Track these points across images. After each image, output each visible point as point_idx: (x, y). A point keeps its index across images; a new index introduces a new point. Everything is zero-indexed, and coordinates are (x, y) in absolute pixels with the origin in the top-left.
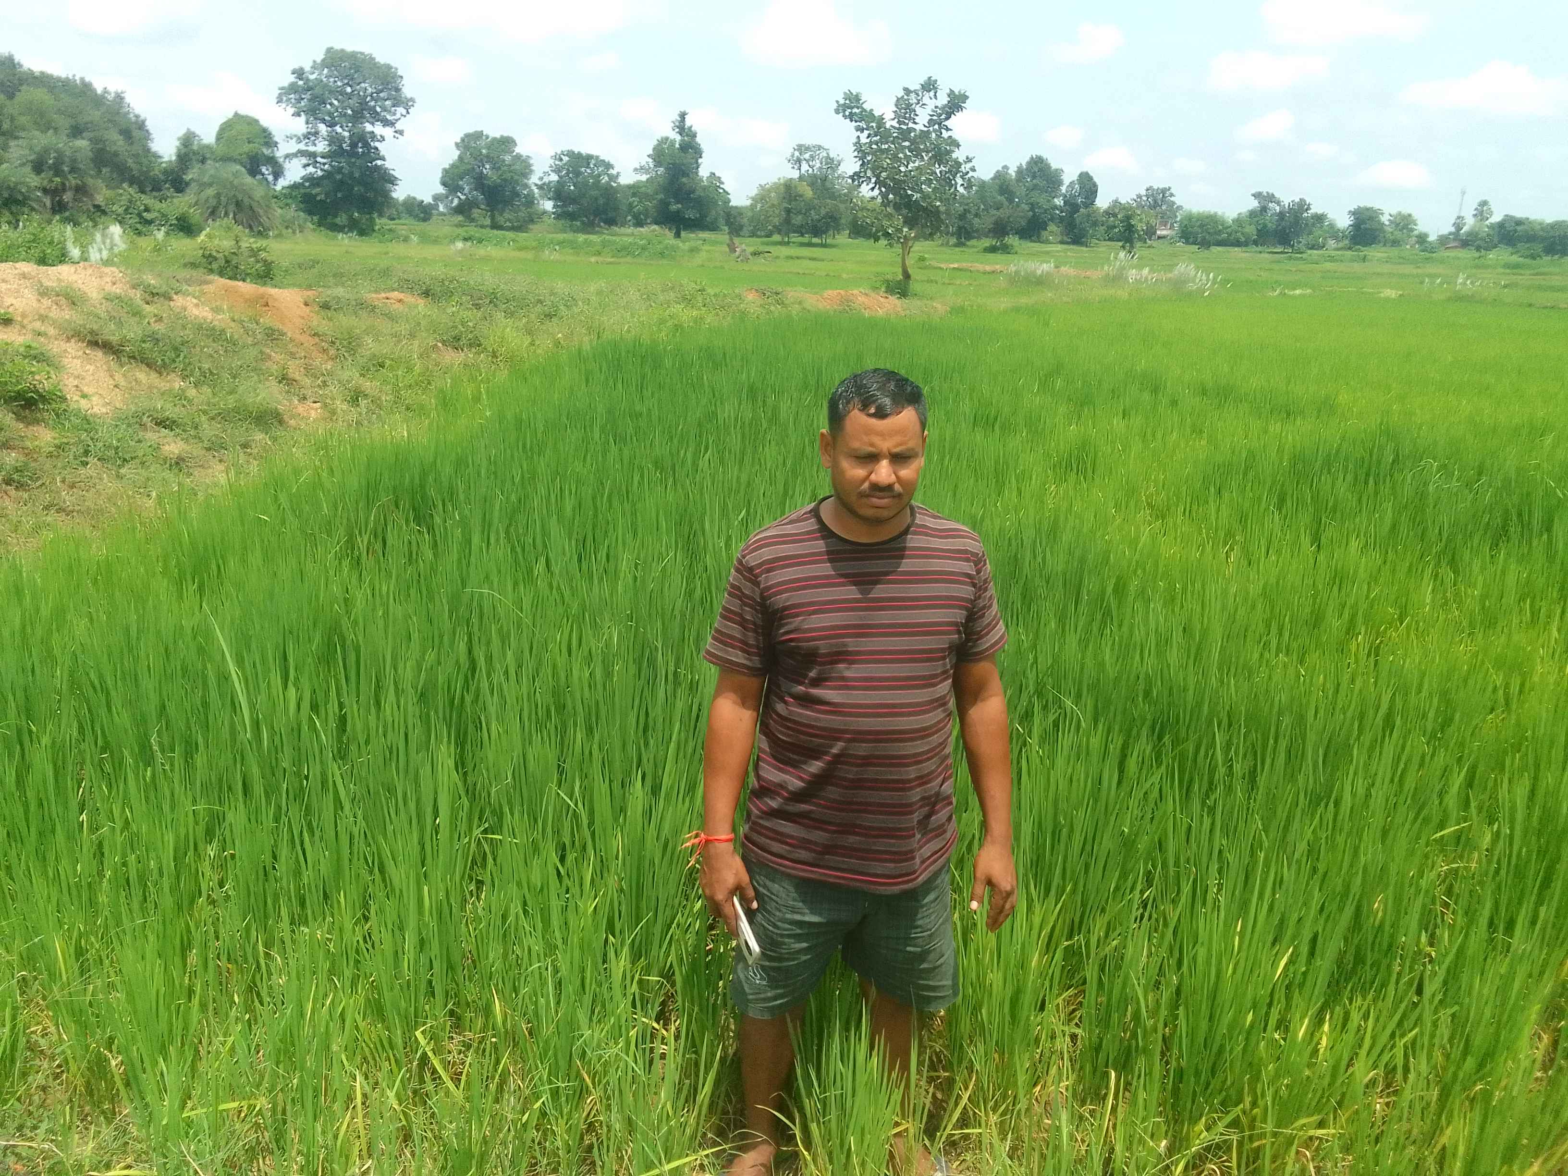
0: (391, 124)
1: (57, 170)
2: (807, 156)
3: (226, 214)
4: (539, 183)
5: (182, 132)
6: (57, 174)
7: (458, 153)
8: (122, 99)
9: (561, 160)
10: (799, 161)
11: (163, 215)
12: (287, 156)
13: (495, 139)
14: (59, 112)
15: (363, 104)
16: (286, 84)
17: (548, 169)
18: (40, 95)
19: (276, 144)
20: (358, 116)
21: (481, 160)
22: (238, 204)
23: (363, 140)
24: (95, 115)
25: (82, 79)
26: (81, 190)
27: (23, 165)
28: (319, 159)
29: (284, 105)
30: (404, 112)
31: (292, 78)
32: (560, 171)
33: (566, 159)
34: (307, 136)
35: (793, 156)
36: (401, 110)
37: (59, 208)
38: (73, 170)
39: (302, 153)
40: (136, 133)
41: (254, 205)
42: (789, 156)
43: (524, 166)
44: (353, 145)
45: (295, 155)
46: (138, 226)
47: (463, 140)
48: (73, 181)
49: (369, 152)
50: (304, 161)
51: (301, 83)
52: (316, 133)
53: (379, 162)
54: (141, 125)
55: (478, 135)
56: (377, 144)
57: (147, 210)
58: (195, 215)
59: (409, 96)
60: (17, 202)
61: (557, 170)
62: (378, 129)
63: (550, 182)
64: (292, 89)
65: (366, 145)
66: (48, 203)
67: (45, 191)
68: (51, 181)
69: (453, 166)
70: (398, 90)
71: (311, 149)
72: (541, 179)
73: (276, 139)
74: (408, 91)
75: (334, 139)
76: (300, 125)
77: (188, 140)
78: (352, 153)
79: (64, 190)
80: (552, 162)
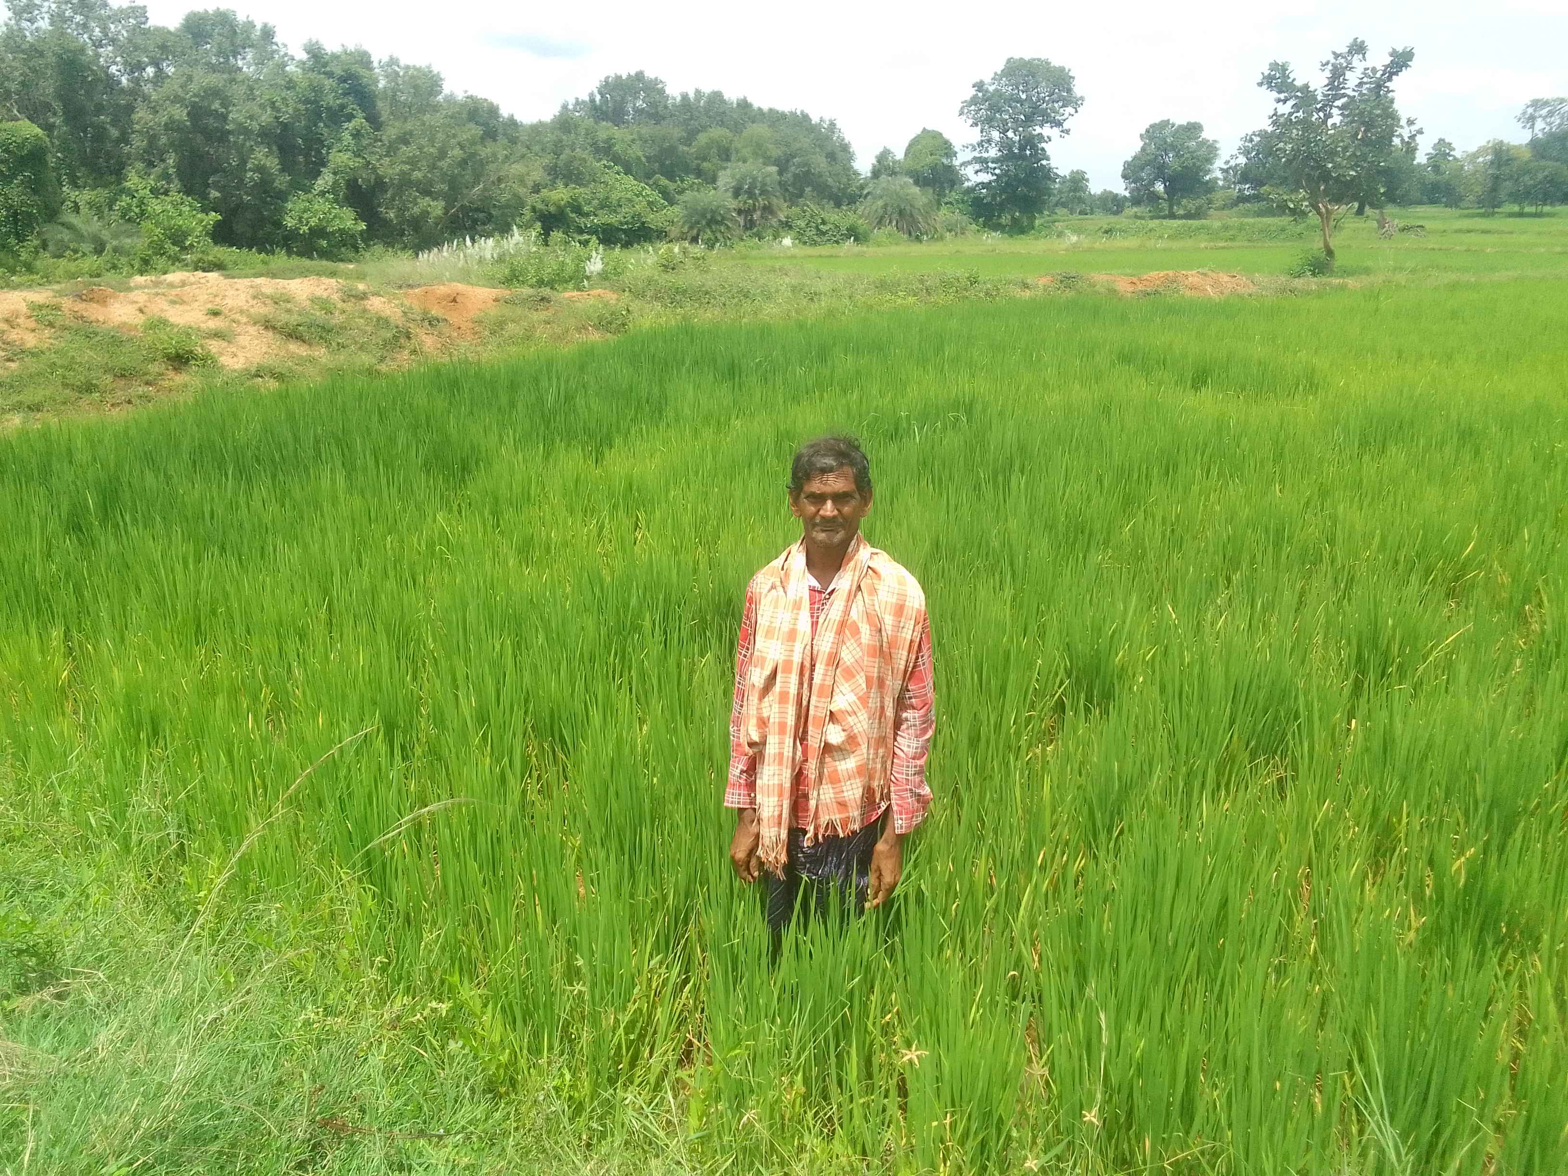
0: (1059, 124)
1: (750, 193)
2: (1544, 112)
3: (890, 222)
4: (1225, 167)
5: (878, 151)
6: (750, 198)
7: (1142, 144)
8: (834, 125)
9: (1251, 140)
10: (1532, 119)
11: (836, 227)
12: (964, 164)
13: (1180, 126)
14: (777, 143)
15: (1035, 108)
16: (968, 98)
17: (1236, 152)
18: (760, 130)
19: (955, 154)
20: (1029, 120)
21: (1165, 147)
22: (901, 213)
23: (1031, 143)
24: (805, 142)
25: (802, 112)
26: (768, 210)
27: (726, 191)
28: (990, 164)
29: (964, 117)
30: (1072, 111)
31: (973, 92)
32: (1249, 153)
33: (1257, 139)
34: (980, 144)
35: (1524, 113)
36: (1070, 110)
37: (750, 225)
38: (763, 192)
39: (977, 160)
40: (840, 155)
41: (915, 212)
42: (1519, 113)
43: (1211, 150)
44: (1022, 148)
45: (969, 163)
46: (815, 237)
47: (1147, 131)
48: (762, 202)
49: (1036, 153)
50: (977, 167)
51: (980, 94)
52: (989, 141)
53: (1044, 162)
54: (845, 148)
55: (1165, 124)
56: (1043, 145)
57: (824, 223)
58: (862, 224)
59: (1079, 96)
60: (717, 223)
61: (1246, 152)
62: (1046, 130)
63: (1237, 165)
64: (974, 101)
65: (1034, 147)
66: (742, 223)
67: (740, 212)
68: (745, 203)
69: (1135, 158)
70: (1069, 91)
71: (985, 155)
72: (1227, 162)
73: (956, 149)
74: (1078, 90)
75: (1005, 145)
76: (975, 135)
77: (883, 157)
78: (1022, 157)
79: (755, 210)
80: (1241, 144)
